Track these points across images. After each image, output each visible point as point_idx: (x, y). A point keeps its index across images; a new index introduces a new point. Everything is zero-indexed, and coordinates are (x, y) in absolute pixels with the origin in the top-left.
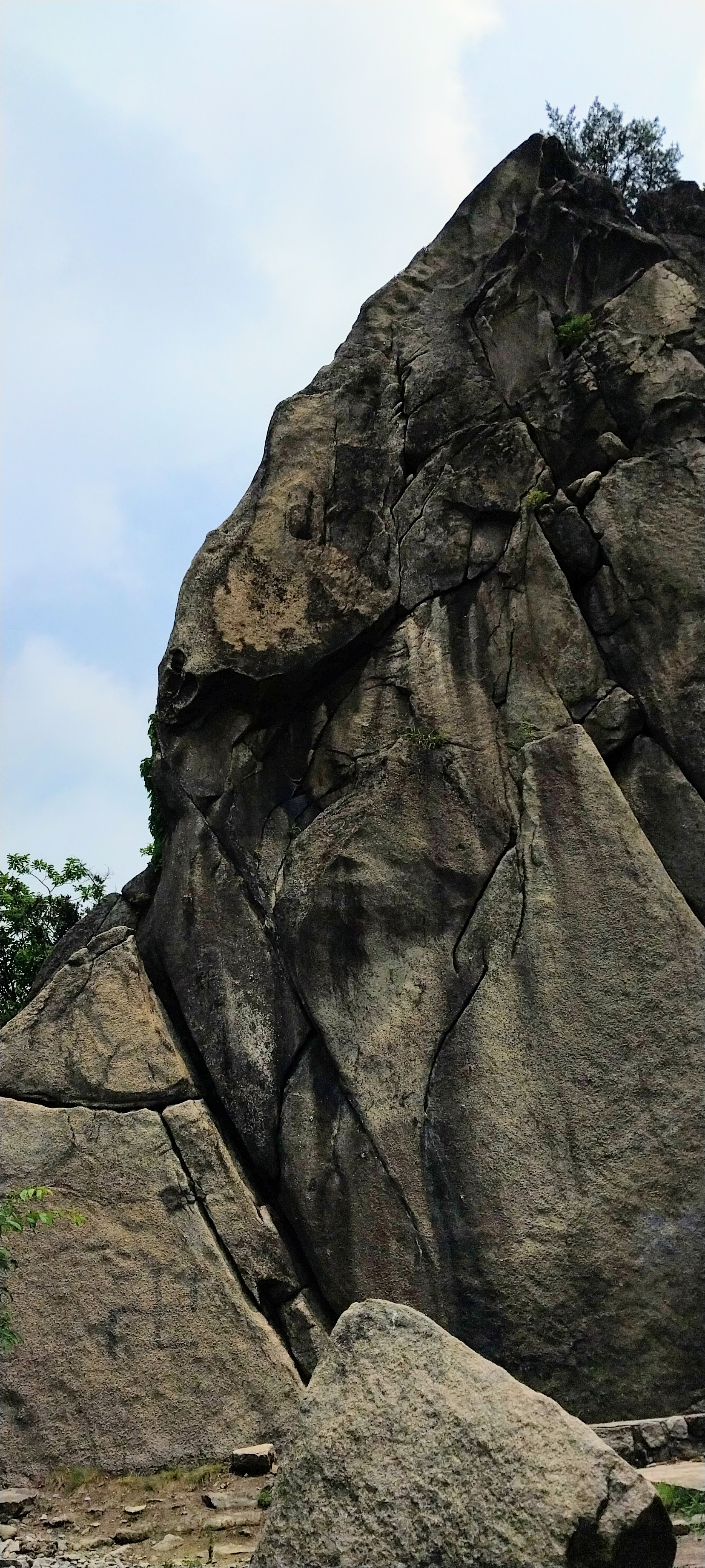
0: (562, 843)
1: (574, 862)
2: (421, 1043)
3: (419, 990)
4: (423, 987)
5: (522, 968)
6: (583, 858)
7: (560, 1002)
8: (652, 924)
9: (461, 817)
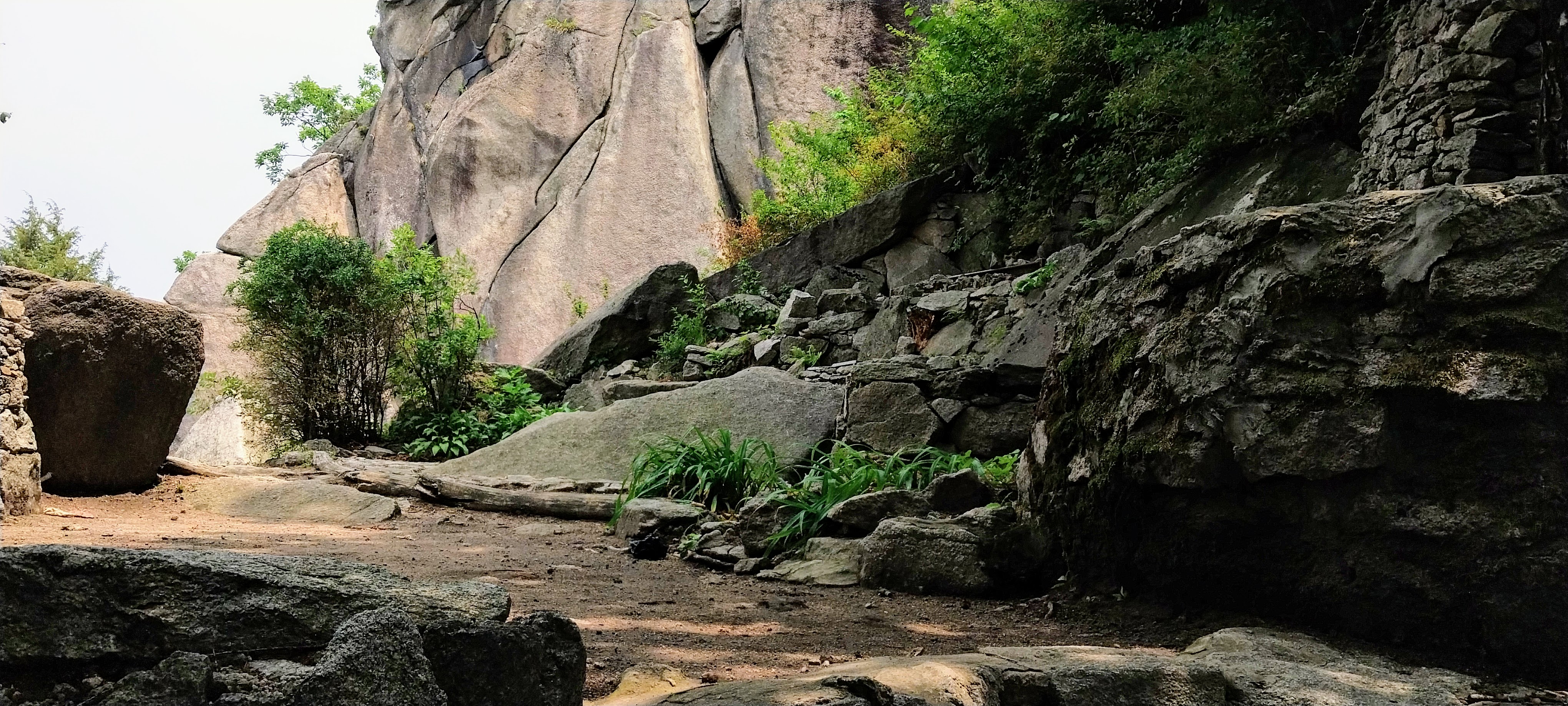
0: (636, 117)
1: (638, 132)
2: (498, 249)
3: (506, 215)
4: (509, 213)
5: (579, 206)
6: (646, 130)
7: (596, 232)
8: (675, 183)
9: (570, 91)
